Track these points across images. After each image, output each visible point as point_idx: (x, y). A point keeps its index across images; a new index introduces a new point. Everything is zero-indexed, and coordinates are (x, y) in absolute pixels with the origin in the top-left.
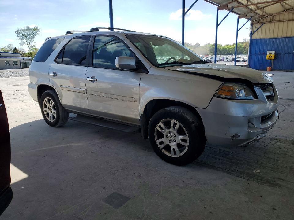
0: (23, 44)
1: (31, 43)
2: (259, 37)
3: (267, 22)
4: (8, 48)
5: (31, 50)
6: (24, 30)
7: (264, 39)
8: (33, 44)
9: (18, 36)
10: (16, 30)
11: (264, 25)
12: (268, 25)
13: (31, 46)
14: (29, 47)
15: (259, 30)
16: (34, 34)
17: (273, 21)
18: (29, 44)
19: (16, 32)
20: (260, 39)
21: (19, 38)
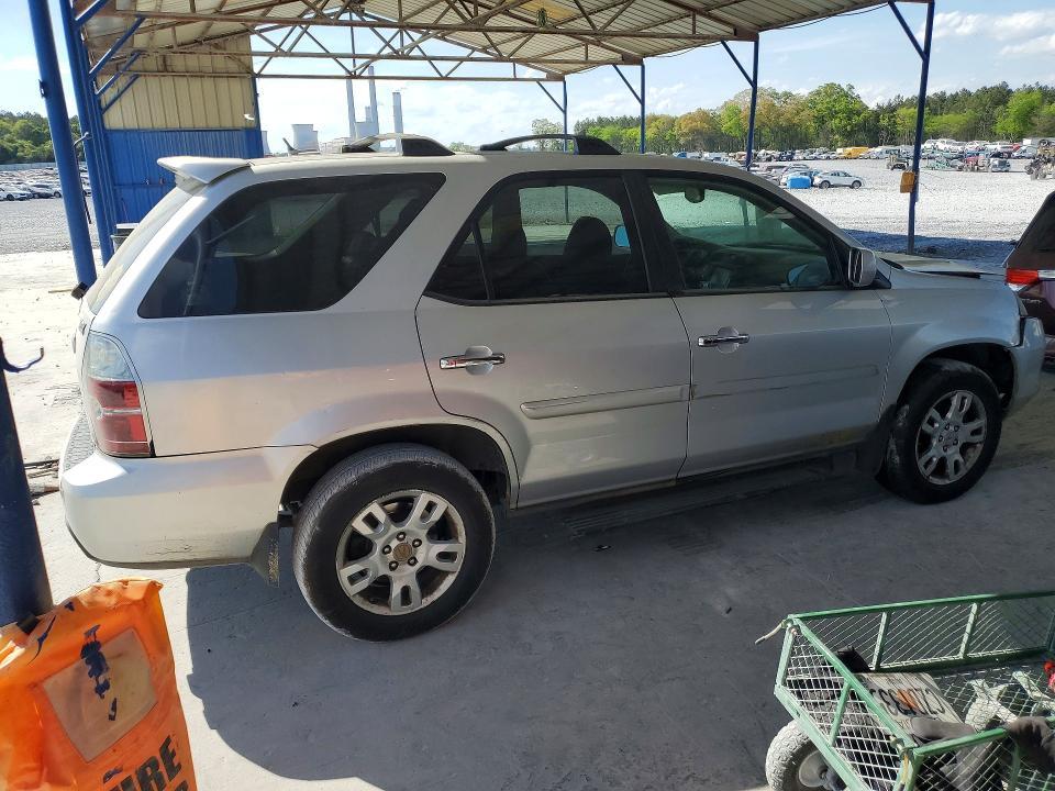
2: (131, 124)
3: (146, 72)
7: (153, 131)
11: (140, 82)
12: (153, 82)
15: (127, 99)
17: (165, 69)
20: (138, 131)
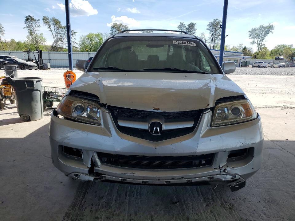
0: (253, 43)
1: (261, 42)
4: (238, 48)
5: (259, 49)
6: (257, 29)
8: (263, 43)
9: (250, 36)
10: (250, 30)
13: (260, 45)
14: (258, 46)
16: (267, 33)
18: (259, 43)
19: (249, 32)
21: (251, 37)
